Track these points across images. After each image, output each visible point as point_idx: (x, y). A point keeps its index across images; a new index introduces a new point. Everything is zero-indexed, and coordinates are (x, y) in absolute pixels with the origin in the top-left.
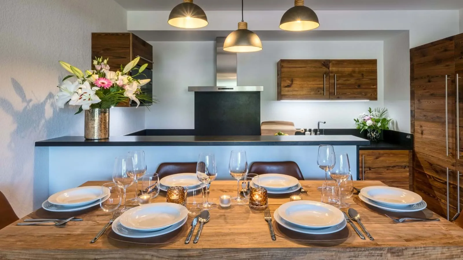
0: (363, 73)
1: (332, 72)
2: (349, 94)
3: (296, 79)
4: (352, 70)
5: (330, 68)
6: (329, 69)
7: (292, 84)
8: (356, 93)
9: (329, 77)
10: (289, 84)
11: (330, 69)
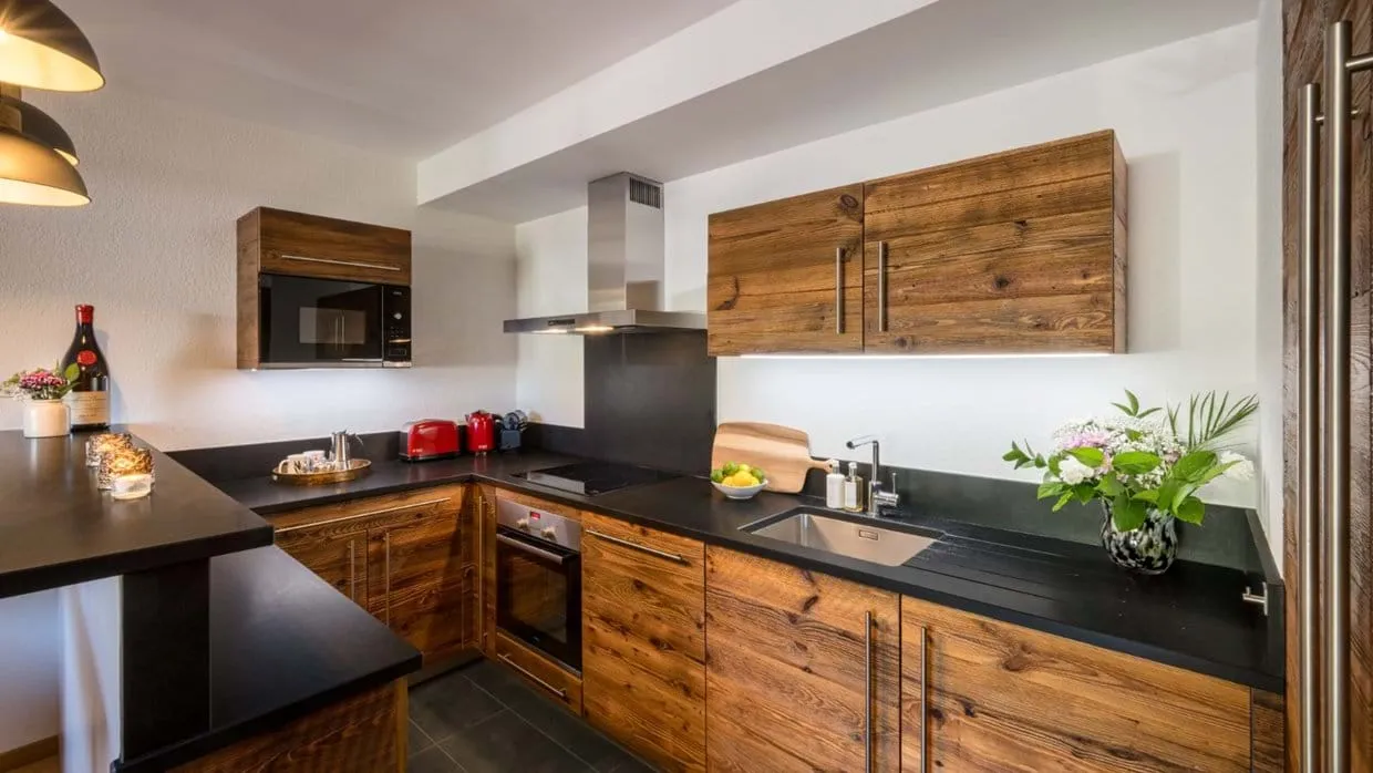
0: (1024, 216)
1: (875, 235)
2: (952, 322)
3: (748, 276)
4: (968, 212)
5: (866, 218)
6: (862, 221)
7: (737, 296)
8: (989, 320)
9: (860, 256)
10: (728, 299)
11: (866, 223)
